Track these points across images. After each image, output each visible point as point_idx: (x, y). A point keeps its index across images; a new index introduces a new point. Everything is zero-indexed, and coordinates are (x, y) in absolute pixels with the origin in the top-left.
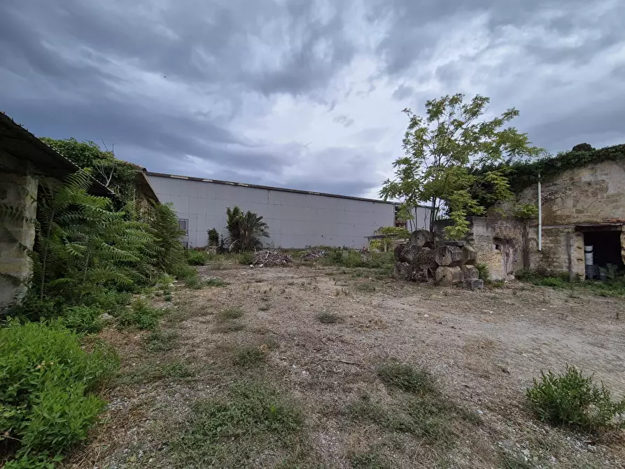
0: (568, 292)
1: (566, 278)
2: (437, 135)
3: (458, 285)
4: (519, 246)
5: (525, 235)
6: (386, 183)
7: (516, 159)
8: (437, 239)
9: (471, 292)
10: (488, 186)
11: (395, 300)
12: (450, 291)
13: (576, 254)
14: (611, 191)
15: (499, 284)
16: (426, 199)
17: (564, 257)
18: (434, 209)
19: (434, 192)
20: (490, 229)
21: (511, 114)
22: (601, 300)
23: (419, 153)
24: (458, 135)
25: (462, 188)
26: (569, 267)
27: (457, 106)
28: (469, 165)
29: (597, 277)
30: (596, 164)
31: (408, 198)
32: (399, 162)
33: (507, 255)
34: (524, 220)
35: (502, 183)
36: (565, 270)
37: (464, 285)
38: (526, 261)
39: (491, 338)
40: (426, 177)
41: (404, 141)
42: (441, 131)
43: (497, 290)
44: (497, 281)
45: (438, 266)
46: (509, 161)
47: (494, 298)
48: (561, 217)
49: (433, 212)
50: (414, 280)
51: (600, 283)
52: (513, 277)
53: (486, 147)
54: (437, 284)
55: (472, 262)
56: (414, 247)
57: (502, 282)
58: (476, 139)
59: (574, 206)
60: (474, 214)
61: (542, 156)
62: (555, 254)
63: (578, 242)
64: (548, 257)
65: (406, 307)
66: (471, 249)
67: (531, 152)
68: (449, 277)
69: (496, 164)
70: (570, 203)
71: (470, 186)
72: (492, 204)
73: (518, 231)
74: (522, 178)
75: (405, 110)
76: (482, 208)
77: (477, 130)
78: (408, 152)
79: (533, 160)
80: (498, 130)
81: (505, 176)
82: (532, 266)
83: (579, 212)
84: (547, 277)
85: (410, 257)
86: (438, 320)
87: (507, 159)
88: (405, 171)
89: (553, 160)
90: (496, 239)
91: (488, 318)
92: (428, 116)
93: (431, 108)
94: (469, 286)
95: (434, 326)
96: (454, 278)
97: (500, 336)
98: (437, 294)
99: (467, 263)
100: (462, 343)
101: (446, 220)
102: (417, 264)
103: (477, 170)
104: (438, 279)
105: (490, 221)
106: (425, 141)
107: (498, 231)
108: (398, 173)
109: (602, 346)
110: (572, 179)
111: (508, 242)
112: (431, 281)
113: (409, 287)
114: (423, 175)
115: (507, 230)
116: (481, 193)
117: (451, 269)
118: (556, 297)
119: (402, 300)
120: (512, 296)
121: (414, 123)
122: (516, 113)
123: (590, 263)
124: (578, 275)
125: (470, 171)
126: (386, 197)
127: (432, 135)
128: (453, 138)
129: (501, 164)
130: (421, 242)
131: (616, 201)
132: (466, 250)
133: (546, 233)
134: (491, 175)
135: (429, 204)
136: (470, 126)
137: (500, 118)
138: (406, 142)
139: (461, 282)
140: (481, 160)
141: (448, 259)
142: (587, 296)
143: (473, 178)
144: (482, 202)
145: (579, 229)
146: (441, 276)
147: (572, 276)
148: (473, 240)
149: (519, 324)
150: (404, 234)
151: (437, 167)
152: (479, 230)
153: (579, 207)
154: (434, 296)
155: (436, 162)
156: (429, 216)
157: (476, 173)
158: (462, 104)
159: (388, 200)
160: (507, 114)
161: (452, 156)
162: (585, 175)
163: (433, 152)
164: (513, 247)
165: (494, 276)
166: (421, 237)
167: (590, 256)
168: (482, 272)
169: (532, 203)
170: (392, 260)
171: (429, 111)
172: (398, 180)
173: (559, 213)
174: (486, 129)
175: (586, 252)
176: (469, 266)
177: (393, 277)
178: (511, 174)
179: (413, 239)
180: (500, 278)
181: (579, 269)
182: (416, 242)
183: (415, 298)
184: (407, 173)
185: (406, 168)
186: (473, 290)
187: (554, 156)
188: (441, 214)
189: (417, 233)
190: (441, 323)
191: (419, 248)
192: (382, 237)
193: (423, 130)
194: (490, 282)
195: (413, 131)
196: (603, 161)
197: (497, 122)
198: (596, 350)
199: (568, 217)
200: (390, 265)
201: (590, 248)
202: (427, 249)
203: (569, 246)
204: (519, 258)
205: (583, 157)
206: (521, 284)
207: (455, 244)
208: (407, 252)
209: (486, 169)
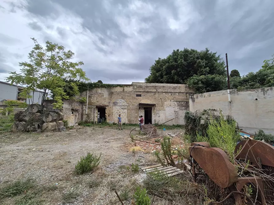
0: (92, 128)
1: (93, 123)
2: (50, 59)
3: (54, 130)
4: (80, 112)
5: (82, 108)
6: (12, 73)
7: (81, 80)
8: (45, 109)
9: (60, 133)
10: (71, 88)
11: (12, 145)
12: (49, 134)
13: (96, 115)
14: (105, 97)
15: (72, 128)
16: (41, 88)
17: (93, 116)
18: (45, 93)
19: (45, 85)
20: (70, 105)
21: (81, 63)
22: (100, 129)
23: (39, 64)
24: (60, 63)
25: (60, 87)
26: (94, 120)
27: (61, 51)
28: (64, 77)
29: (100, 122)
30: (102, 88)
31: (29, 86)
32: (25, 64)
33: (76, 116)
34: (82, 103)
35: (76, 88)
36: (93, 120)
37: (57, 130)
38: (82, 118)
39: (66, 151)
40: (41, 78)
41: (30, 54)
42: (53, 58)
43: (71, 130)
44: (71, 126)
45: (44, 122)
46: (79, 80)
47: (69, 134)
48: (93, 103)
49: (44, 95)
50: (28, 131)
51: (100, 123)
52: (77, 124)
53: (72, 72)
54: (42, 132)
55: (61, 119)
56: (30, 113)
57: (73, 126)
58: (68, 67)
59: (96, 100)
60: (64, 98)
61: (89, 81)
62: (90, 115)
63: (96, 111)
64: (89, 116)
65: (20, 148)
66: (61, 114)
67: (87, 79)
68: (50, 127)
69: (75, 80)
70: (95, 99)
71: (64, 87)
72: (72, 95)
73: (80, 107)
74: (83, 87)
75: (33, 39)
76: (68, 96)
77: (69, 64)
78: (32, 61)
79: (87, 82)
80: (77, 67)
81: (77, 85)
82: (84, 119)
83: (97, 102)
84: (87, 123)
85: (27, 119)
86: (41, 150)
87: (79, 79)
88: (28, 71)
89: (92, 84)
90: (72, 110)
91: (66, 143)
92: (47, 48)
93: (49, 45)
94: (59, 130)
95: (39, 153)
96: (52, 128)
97: (70, 149)
98: (42, 137)
99: (59, 120)
100: (52, 157)
101: (51, 100)
102: (31, 122)
103: (67, 80)
104: (43, 129)
105: (70, 101)
106: (43, 59)
107: (73, 106)
108: (23, 70)
109: (98, 143)
110: (96, 91)
111: (77, 111)
112: (39, 130)
113: (24, 136)
114: (40, 76)
115: (77, 106)
116: (68, 90)
117: (51, 124)
118: (89, 129)
119: (17, 144)
120: (76, 132)
121: (38, 47)
122: (83, 64)
123: (99, 118)
124: (96, 122)
125: (64, 80)
126: (13, 82)
127: (47, 58)
128: (58, 63)
129: (76, 81)
130: (35, 110)
131: (105, 100)
132: (59, 114)
133: (89, 108)
134: (72, 84)
135: (43, 91)
136: (66, 61)
137: (78, 63)
138: (31, 55)
139: (56, 129)
140: (69, 77)
141: (50, 118)
142: (97, 128)
143: (65, 84)
144: (68, 94)
145: (97, 107)
146: (45, 127)
147: (95, 122)
148: (63, 110)
149: (77, 142)
150: (23, 105)
151: (49, 74)
152: (66, 106)
153: (97, 100)
154: (40, 138)
155: (48, 71)
156: (41, 97)
157: (66, 82)
158: (64, 51)
159: (14, 84)
160: (80, 63)
161: (57, 71)
162: (99, 90)
163: (48, 67)
164: (78, 112)
165: (70, 125)
166: (35, 108)
167: (99, 115)
168: (66, 123)
169: (85, 97)
170: (12, 121)
171: (47, 46)
172: (23, 75)
173: (92, 101)
174: (72, 65)
175: (98, 114)
176: (60, 122)
177: (12, 131)
178: (80, 85)
179: (30, 108)
180: (72, 125)
181: (96, 120)
182: (32, 110)
183: (28, 141)
184: (30, 72)
185: (30, 69)
186: (61, 132)
187: (92, 83)
188: (49, 96)
189: (32, 106)
190: (42, 151)
191: (33, 114)
192: (5, 106)
193: (43, 54)
194: (68, 127)
195: (36, 51)
196: (103, 87)
197: (76, 64)
198: (97, 144)
199: (95, 103)
200: (10, 124)
201: (99, 113)
202: (39, 114)
203: (94, 112)
204: (80, 117)
205: (99, 85)
206: (80, 127)
207: (54, 112)
208: (25, 116)
209: (71, 81)
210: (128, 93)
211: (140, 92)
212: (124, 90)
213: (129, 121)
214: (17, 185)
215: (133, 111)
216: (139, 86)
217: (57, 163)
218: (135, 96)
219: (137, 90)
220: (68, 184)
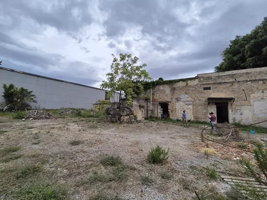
0: (157, 122)
1: (157, 118)
2: (122, 67)
3: (128, 123)
4: (146, 108)
5: (147, 105)
6: (103, 82)
7: (145, 80)
8: (121, 106)
9: (132, 125)
10: (138, 88)
11: (106, 131)
12: (125, 125)
13: (159, 111)
14: (167, 93)
15: (140, 122)
16: (118, 90)
17: (156, 112)
18: (120, 94)
19: (121, 88)
20: (138, 103)
21: (145, 65)
22: (164, 124)
23: (116, 72)
24: (129, 68)
25: (130, 87)
26: (157, 115)
27: (130, 58)
28: (132, 80)
29: (163, 118)
30: (164, 84)
31: (111, 89)
32: (109, 74)
33: (143, 111)
34: (147, 100)
35: (142, 87)
36: (157, 116)
37: (130, 123)
38: (147, 114)
39: (138, 140)
40: (118, 82)
41: (111, 66)
42: (124, 66)
43: (139, 124)
44: (139, 120)
45: (121, 116)
46: (143, 80)
47: (139, 126)
48: (156, 99)
49: (120, 95)
50: (113, 122)
51: (164, 119)
52: (144, 119)
53: (137, 74)
54: (121, 123)
55: (132, 114)
56: (113, 108)
57: (141, 120)
58: (135, 71)
59: (159, 96)
60: (133, 97)
61: (152, 80)
62: (154, 111)
63: (159, 107)
64: (153, 112)
65: (110, 133)
66: (132, 109)
67: (150, 78)
68: (125, 120)
69: (140, 80)
70: (158, 95)
71: (133, 87)
72: (139, 94)
73: (145, 103)
74: (148, 86)
75: (112, 55)
76: (136, 95)
77: (135, 68)
78: (112, 71)
79: (150, 81)
80: (141, 69)
81: (143, 85)
82: (149, 115)
83: (160, 98)
84: (152, 118)
85: (112, 113)
86: (122, 137)
87: (143, 79)
88: (111, 78)
89: (154, 82)
90: (140, 106)
91: (137, 134)
92: (120, 59)
93: (121, 56)
94: (131, 123)
95: (120, 139)
96: (127, 120)
97: (140, 139)
98: (121, 127)
99: (131, 115)
100: (129, 144)
101: (125, 99)
102: (114, 116)
103: (135, 82)
104: (121, 121)
105: (138, 99)
106: (119, 68)
107: (140, 103)
108: (108, 79)
109: (164, 138)
110: (159, 88)
111: (143, 107)
112: (119, 122)
113: (111, 125)
114: (117, 81)
115: (143, 103)
116: (136, 90)
117: (126, 117)
118: (154, 124)
119: (108, 130)
120: (143, 125)
121: (115, 60)
122: (146, 65)
123: (162, 113)
124: (159, 117)
125: (133, 81)
126: (103, 88)
127: (121, 66)
128: (128, 69)
129: (141, 81)
130: (116, 107)
131: (167, 96)
132: (131, 110)
133: (153, 104)
134: (139, 84)
135: (119, 92)
136: (133, 66)
137: (142, 66)
138: (112, 67)
139: (129, 122)
140: (136, 79)
141: (125, 113)
142: (161, 123)
143: (134, 85)
144: (136, 93)
145: (160, 103)
146: (122, 120)
147: (158, 117)
148: (133, 106)
149: (145, 134)
150: (109, 103)
151: (122, 78)
152: (135, 103)
153: (160, 97)
154: (120, 128)
155: (122, 77)
156: (119, 97)
157: (134, 83)
158: (131, 58)
159: (104, 89)
160: (143, 65)
161: (127, 75)
162: (161, 87)
163: (121, 73)
164: (144, 109)
165: (139, 119)
166: (116, 105)
167: (162, 111)
168: (135, 117)
169: (149, 95)
170: (104, 114)
171: (121, 57)
172: (108, 82)
173: (155, 98)
174: (138, 68)
175: (161, 110)
176: (131, 116)
177: (104, 121)
178: (144, 84)
179: (113, 106)
180: (140, 119)
181: (160, 115)
182: (114, 107)
183: (114, 129)
184: (112, 79)
185: (111, 77)
186: (133, 124)
187: (155, 81)
188: (123, 96)
189: (114, 103)
190: (122, 138)
191: (115, 109)
192: (100, 104)
193: (118, 64)
194: (137, 121)
195: (114, 63)
196: (165, 84)
197: (141, 67)
198: (163, 139)
199: (158, 99)
200: (103, 116)
201: (162, 109)
202: (118, 109)
203: (158, 108)
204: (146, 112)
205: (161, 82)
206: (146, 121)
207: (127, 108)
208: (110, 111)
209: (138, 82)
210: (193, 87)
211: (210, 84)
212: (187, 84)
213: (195, 117)
214: (112, 158)
215: (200, 107)
216: (207, 77)
217: (133, 149)
218: (202, 89)
219: (205, 83)
220: (143, 168)
